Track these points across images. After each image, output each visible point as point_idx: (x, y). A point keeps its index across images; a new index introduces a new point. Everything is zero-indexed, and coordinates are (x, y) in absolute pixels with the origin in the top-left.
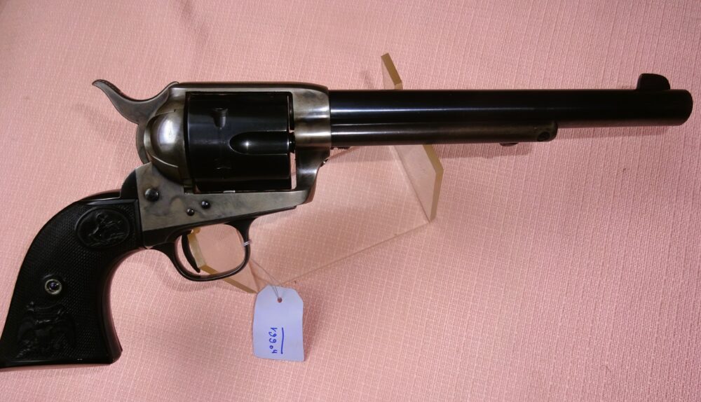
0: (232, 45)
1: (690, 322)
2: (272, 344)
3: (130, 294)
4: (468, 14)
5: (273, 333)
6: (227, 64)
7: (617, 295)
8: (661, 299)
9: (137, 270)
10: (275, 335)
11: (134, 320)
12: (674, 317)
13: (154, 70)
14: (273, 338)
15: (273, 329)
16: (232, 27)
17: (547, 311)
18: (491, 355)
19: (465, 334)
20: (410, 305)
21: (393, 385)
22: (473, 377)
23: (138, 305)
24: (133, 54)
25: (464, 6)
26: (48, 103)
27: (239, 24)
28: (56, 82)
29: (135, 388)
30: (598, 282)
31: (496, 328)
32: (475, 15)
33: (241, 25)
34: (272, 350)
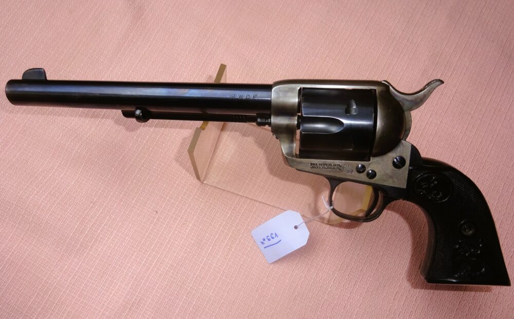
0: (159, 27)
1: (411, 309)
2: (266, 239)
3: (28, 187)
4: (327, 62)
5: (274, 236)
6: (151, 40)
7: (371, 279)
8: (397, 289)
9: (39, 170)
10: (273, 238)
11: (25, 208)
12: (402, 304)
13: (95, 26)
14: (270, 238)
15: (276, 234)
16: (163, 15)
17: (323, 278)
18: (279, 299)
19: (265, 280)
20: (233, 250)
21: (206, 303)
22: (262, 311)
23: (31, 197)
24: (83, 9)
25: (327, 56)
26: (5, 24)
27: (168, 14)
28: (16, 10)
29: (11, 258)
30: (361, 268)
31: (287, 281)
32: (332, 64)
33: (169, 16)
34: (262, 241)
